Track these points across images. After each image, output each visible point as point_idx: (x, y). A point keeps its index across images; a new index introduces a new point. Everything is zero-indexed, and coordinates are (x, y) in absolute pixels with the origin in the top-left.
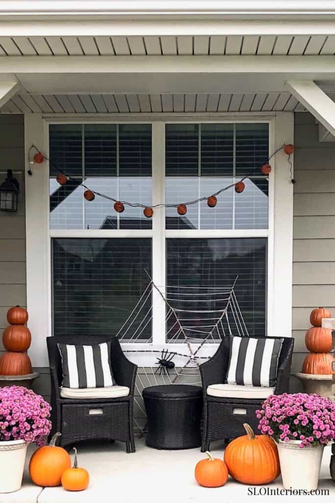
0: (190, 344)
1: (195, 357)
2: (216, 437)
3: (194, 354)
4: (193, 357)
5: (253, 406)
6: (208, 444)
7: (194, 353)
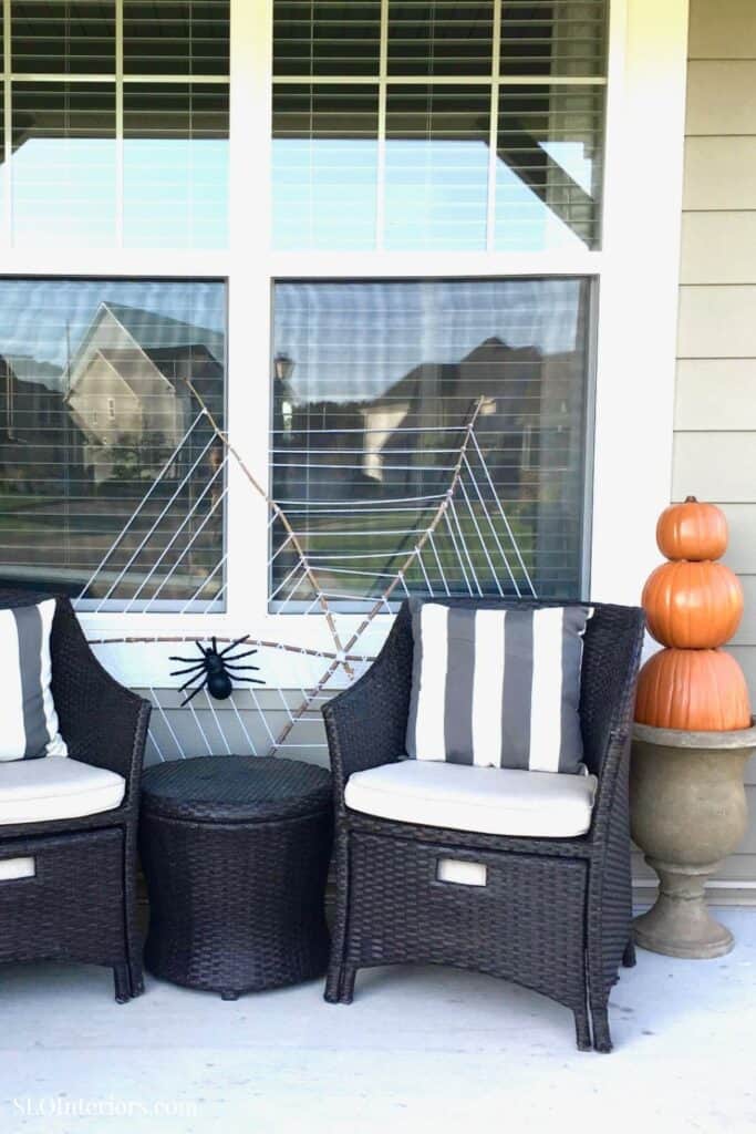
0: (335, 617)
1: (348, 658)
2: (377, 955)
3: (347, 650)
4: (341, 657)
5: (512, 858)
6: (349, 975)
7: (344, 646)
